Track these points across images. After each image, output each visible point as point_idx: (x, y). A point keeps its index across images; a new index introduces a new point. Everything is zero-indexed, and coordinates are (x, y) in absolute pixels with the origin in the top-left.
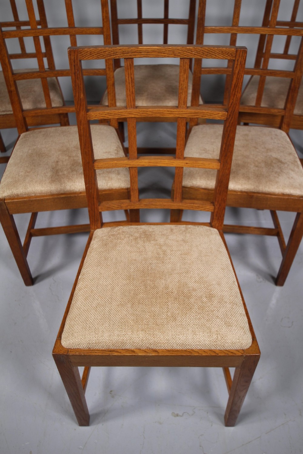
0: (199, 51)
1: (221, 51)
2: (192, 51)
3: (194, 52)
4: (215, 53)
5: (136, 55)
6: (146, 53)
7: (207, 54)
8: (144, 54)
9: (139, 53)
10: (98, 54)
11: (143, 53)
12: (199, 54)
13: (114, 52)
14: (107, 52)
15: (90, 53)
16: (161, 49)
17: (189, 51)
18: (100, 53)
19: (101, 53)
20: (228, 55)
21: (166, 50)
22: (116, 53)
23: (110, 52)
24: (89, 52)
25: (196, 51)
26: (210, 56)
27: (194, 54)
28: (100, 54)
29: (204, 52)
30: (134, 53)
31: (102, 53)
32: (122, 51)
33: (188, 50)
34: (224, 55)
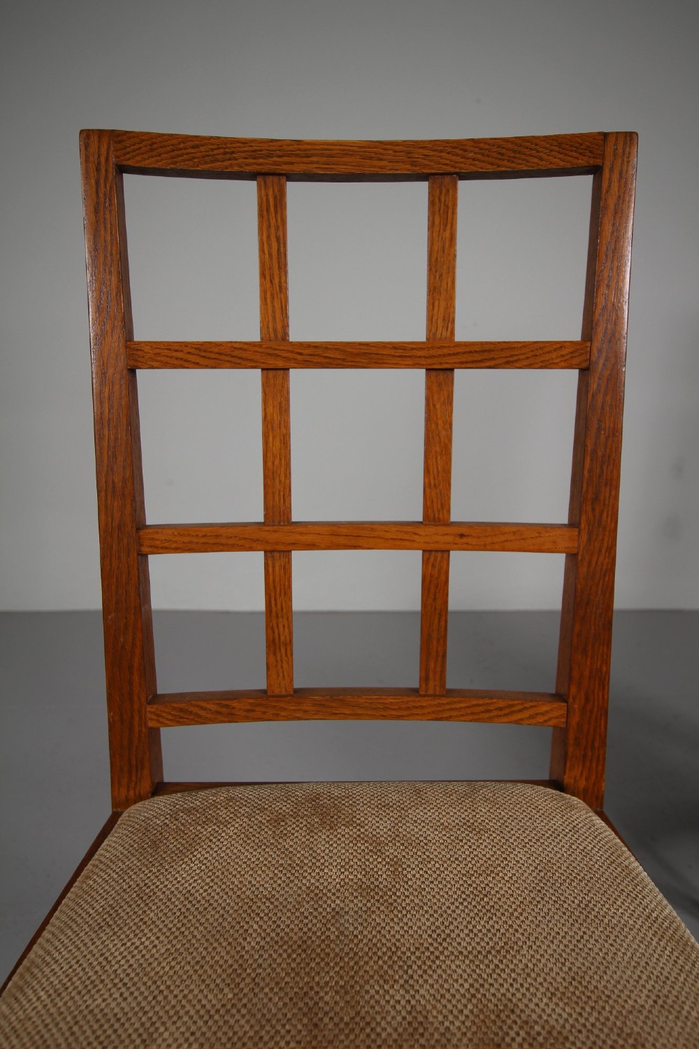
0: (487, 147)
1: (556, 144)
2: (465, 151)
3: (471, 152)
4: (538, 152)
5: (292, 163)
6: (324, 159)
7: (512, 155)
8: (317, 162)
9: (301, 157)
10: (176, 153)
11: (315, 159)
12: (488, 156)
13: (227, 150)
14: (202, 149)
15: (150, 145)
16: (369, 147)
17: (457, 151)
18: (181, 149)
19: (185, 149)
20: (581, 154)
21: (385, 149)
22: (233, 153)
23: (212, 150)
24: (149, 142)
25: (477, 150)
26: (524, 160)
27: (474, 160)
28: (180, 152)
29: (504, 151)
30: (289, 156)
31: (188, 151)
32: (251, 149)
33: (453, 148)
34: (566, 155)
